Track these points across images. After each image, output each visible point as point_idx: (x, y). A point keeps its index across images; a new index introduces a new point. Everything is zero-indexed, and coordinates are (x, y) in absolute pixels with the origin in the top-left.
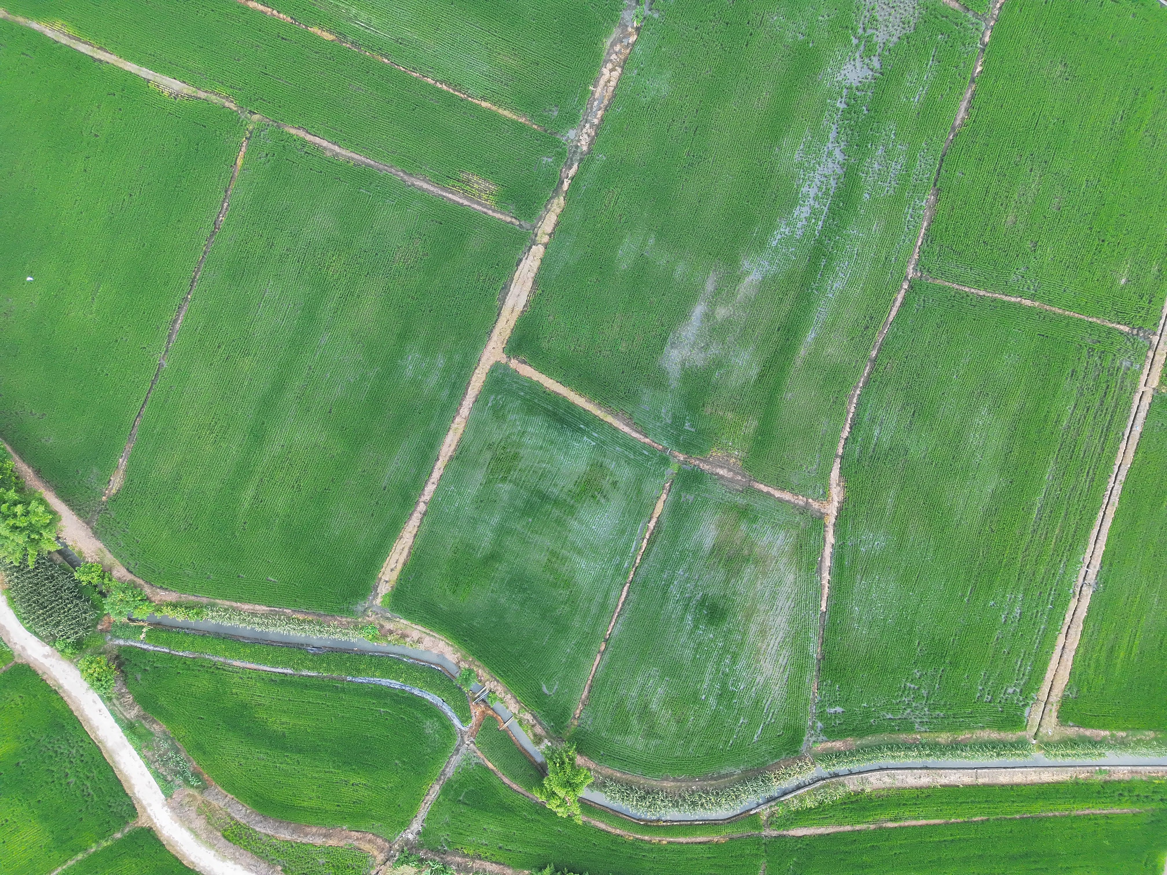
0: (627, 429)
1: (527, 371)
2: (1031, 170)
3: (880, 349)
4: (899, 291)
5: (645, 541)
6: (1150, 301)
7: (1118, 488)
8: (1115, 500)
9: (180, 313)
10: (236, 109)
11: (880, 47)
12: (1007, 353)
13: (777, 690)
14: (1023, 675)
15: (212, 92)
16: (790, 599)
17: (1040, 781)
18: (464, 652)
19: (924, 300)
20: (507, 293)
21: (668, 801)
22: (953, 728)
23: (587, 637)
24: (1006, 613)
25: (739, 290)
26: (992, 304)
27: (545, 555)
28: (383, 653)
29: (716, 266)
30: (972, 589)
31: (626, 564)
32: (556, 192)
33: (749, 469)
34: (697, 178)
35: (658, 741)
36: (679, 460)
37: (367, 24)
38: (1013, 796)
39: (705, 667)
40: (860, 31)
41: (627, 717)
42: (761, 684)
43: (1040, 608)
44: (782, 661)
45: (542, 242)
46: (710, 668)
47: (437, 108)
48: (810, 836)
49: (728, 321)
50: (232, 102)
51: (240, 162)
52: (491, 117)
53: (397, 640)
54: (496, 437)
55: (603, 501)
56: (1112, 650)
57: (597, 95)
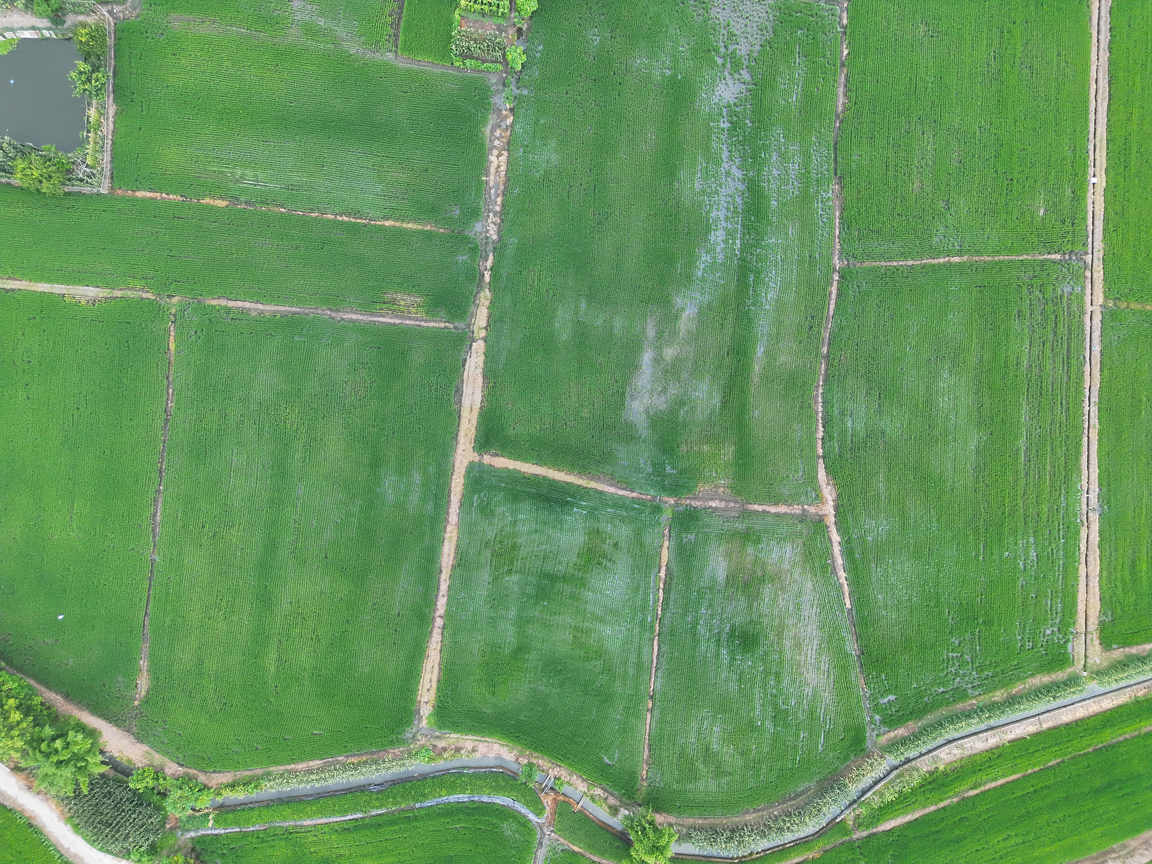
0: (612, 490)
1: (502, 462)
2: (923, 134)
3: (829, 344)
4: (832, 284)
5: (661, 591)
6: (1073, 224)
7: (1094, 409)
8: (1095, 422)
9: (157, 506)
10: (154, 298)
11: (746, 59)
12: (950, 313)
13: (826, 696)
14: (1056, 613)
15: (127, 288)
16: (815, 606)
17: (1102, 710)
18: (519, 748)
19: (858, 286)
20: (462, 395)
21: (755, 834)
22: (1005, 684)
23: (632, 700)
24: (1023, 559)
25: (679, 327)
26: (923, 270)
27: (569, 634)
28: (443, 771)
29: (651, 311)
30: (984, 545)
31: (649, 619)
32: (480, 286)
33: (739, 493)
34: (609, 234)
35: (728, 778)
36: (670, 504)
37: (255, 181)
38: (1080, 732)
39: (753, 694)
40: (722, 50)
41: (692, 764)
42: (810, 695)
43: (1054, 546)
44: (824, 667)
45: (481, 337)
46: (757, 694)
47: (344, 241)
48: (899, 826)
49: (677, 358)
50: (148, 292)
51: (172, 346)
52: (398, 234)
53: (453, 756)
54: (490, 534)
55: (609, 564)
56: (1133, 565)
57: (491, 184)
